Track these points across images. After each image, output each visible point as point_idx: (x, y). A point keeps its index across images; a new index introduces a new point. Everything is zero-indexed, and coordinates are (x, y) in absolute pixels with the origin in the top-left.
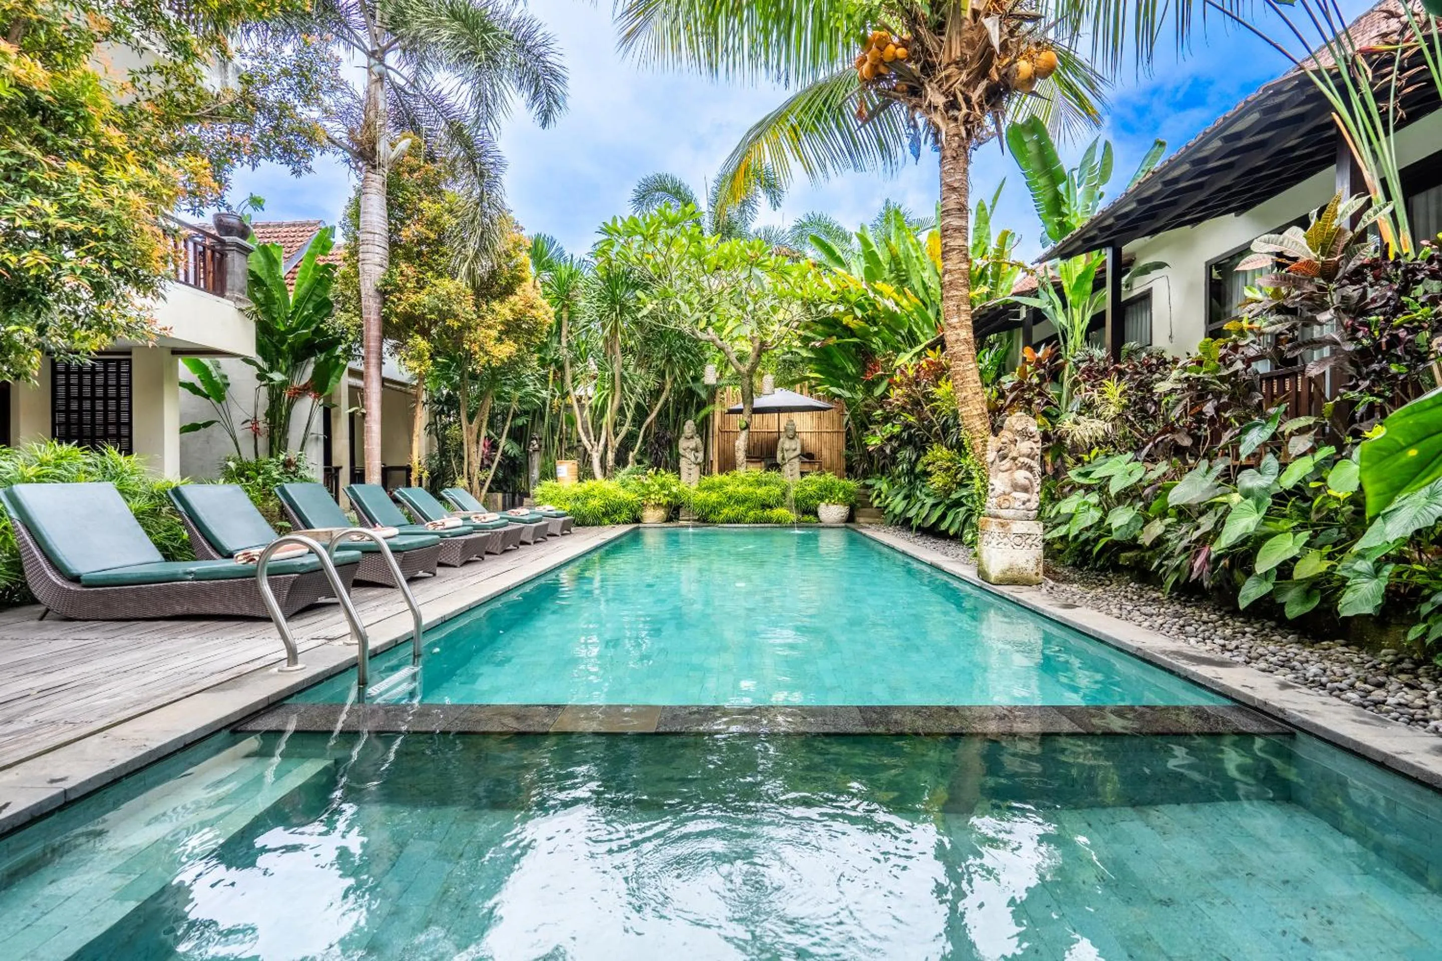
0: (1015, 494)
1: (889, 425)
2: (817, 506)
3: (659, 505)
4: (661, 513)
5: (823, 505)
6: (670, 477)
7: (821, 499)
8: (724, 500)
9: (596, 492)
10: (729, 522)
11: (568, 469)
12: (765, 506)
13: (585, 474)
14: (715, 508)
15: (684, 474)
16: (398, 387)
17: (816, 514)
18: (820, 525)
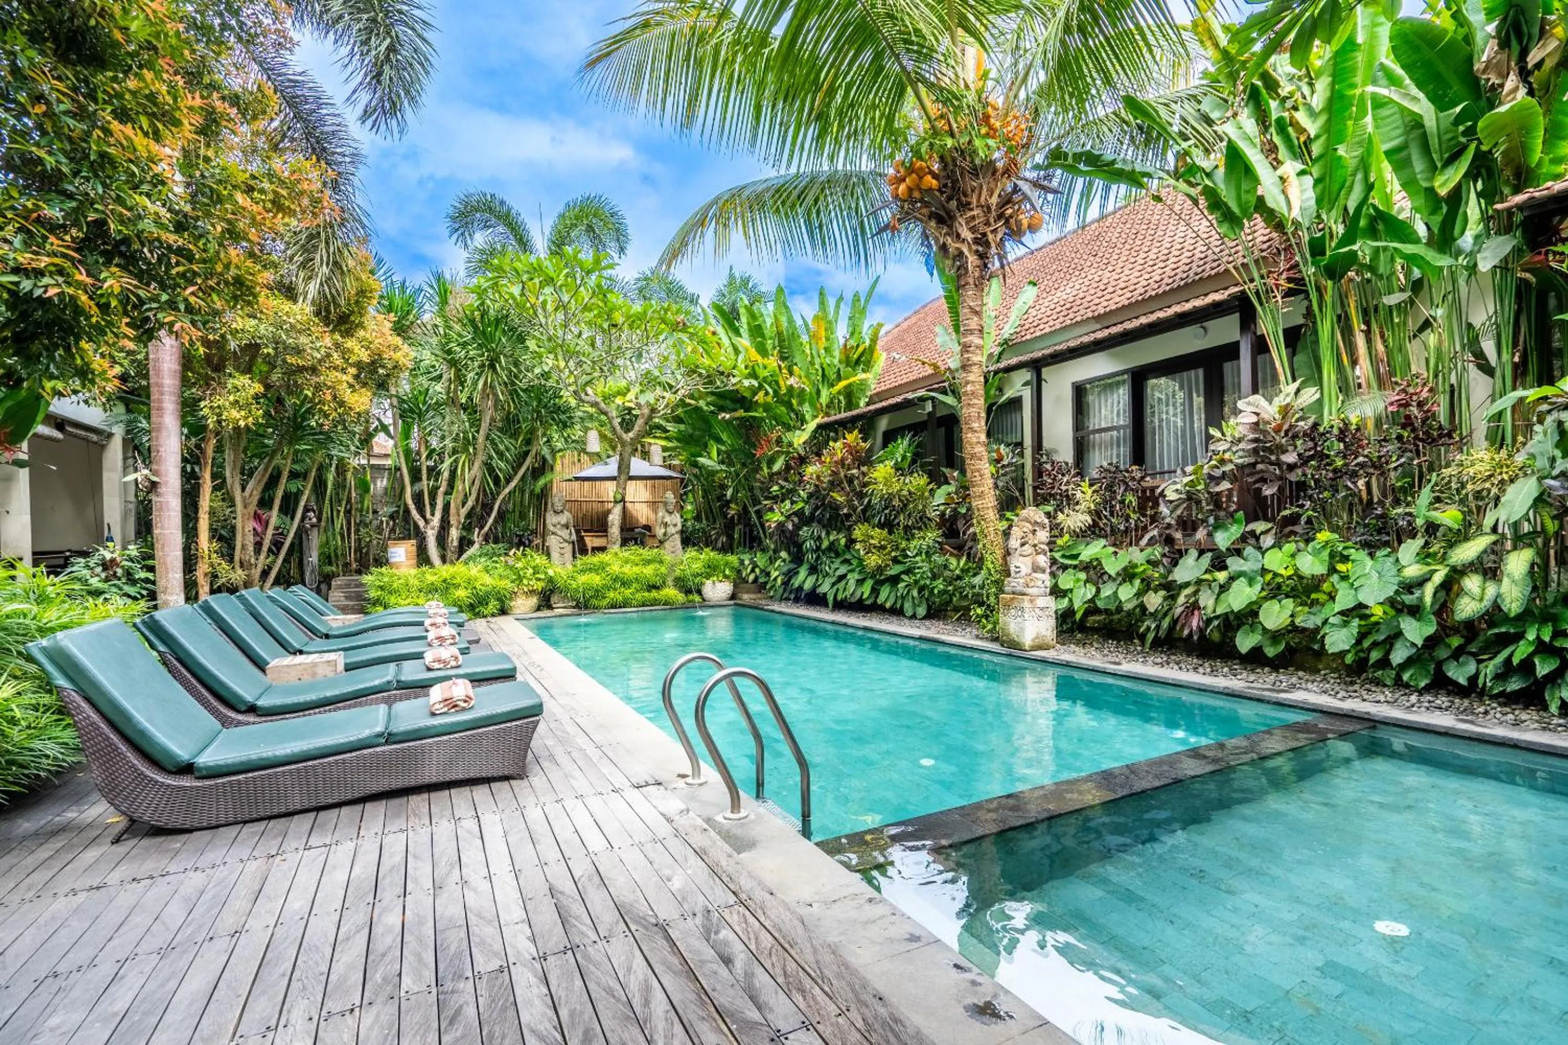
0: (1035, 575)
1: (788, 502)
2: (702, 584)
3: (532, 592)
4: (534, 601)
5: (708, 583)
6: (539, 560)
7: (708, 576)
8: (608, 581)
9: (458, 581)
10: (613, 606)
11: (407, 552)
12: (653, 587)
13: (422, 558)
14: (598, 593)
15: (555, 555)
16: (83, 433)
17: (699, 592)
18: (705, 604)
